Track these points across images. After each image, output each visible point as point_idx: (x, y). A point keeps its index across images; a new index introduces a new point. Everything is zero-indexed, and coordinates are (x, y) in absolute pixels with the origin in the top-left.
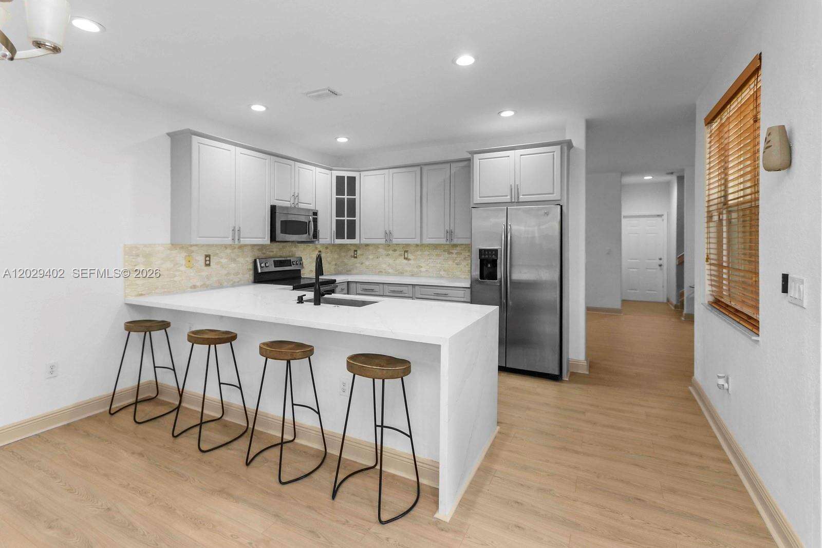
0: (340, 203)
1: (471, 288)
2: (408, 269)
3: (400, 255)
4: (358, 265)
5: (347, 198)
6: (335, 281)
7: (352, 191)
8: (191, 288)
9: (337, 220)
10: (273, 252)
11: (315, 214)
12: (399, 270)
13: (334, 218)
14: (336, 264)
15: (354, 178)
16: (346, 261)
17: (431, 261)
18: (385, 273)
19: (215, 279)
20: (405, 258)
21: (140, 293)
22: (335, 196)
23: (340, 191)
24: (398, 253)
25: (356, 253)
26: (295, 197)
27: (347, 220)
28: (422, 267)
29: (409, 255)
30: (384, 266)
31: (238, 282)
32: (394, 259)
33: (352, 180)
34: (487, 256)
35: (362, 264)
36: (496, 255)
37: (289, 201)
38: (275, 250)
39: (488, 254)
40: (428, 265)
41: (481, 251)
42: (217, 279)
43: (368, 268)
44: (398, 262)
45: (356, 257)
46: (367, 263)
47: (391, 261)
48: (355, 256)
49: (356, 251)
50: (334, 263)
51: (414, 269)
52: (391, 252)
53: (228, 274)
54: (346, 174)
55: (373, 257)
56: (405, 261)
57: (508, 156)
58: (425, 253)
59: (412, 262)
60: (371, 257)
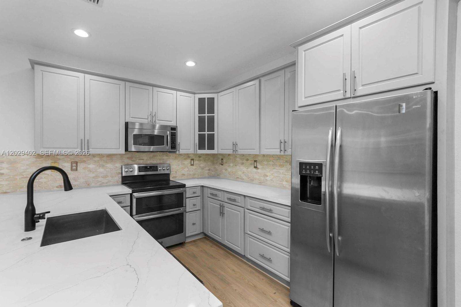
0: (201, 120)
1: (291, 207)
2: (257, 177)
3: (251, 164)
4: (224, 171)
5: (208, 116)
6: (185, 185)
7: (211, 110)
8: (57, 187)
9: (199, 134)
10: (143, 159)
11: (174, 129)
12: (250, 177)
13: (197, 133)
14: (209, 170)
15: (213, 99)
16: (217, 167)
17: (274, 170)
18: (241, 178)
19: (82, 180)
20: (254, 167)
21: (4, 191)
22: (197, 115)
23: (201, 110)
24: (249, 162)
25: (222, 161)
26: (153, 116)
27: (208, 134)
28: (267, 176)
29: (258, 164)
30: (240, 173)
31: (106, 183)
32: (246, 168)
33: (211, 101)
34: (308, 172)
35: (226, 170)
36: (320, 171)
37: (147, 119)
38: (145, 158)
39: (310, 170)
40: (272, 174)
41: (301, 164)
42: (85, 180)
43: (229, 174)
44: (249, 170)
45: (222, 165)
46: (229, 170)
47: (245, 169)
48: (222, 163)
49: (222, 159)
50: (207, 168)
51: (262, 178)
52: (245, 161)
53: (96, 177)
54: (206, 96)
55: (233, 165)
56: (255, 170)
57: (342, 35)
58: (270, 163)
59: (259, 171)
60: (231, 165)
